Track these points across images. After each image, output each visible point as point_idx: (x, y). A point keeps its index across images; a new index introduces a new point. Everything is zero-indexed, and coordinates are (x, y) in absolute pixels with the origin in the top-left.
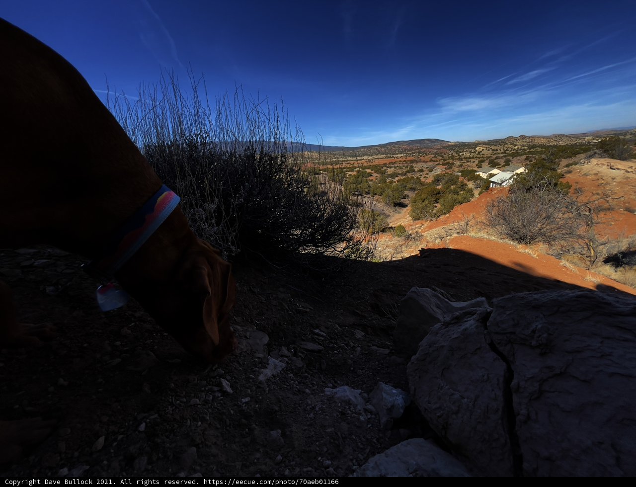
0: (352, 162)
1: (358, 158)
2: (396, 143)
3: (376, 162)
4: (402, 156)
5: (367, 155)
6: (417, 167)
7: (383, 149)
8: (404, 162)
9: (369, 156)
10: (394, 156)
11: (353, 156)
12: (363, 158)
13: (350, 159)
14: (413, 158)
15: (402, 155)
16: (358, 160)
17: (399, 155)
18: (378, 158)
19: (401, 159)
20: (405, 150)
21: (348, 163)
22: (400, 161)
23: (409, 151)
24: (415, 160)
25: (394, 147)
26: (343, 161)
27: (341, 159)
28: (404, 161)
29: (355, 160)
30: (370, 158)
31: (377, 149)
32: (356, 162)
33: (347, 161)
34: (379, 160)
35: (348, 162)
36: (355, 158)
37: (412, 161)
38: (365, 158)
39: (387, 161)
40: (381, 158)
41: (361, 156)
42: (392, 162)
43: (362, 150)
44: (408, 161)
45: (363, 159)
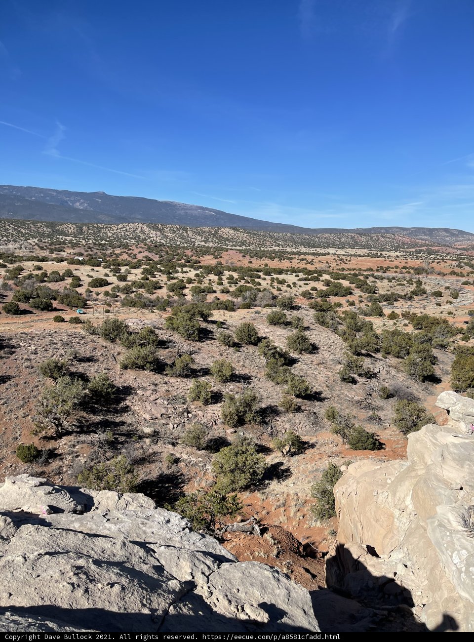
0: (310, 258)
1: (318, 250)
2: (387, 230)
3: (354, 263)
4: (397, 256)
5: (334, 246)
6: (430, 283)
7: (363, 239)
8: (404, 271)
9: (339, 248)
10: (383, 253)
11: (310, 245)
12: (327, 250)
13: (304, 250)
14: (419, 262)
15: (398, 254)
16: (319, 254)
17: (392, 254)
18: (355, 256)
19: (396, 263)
20: (404, 244)
21: (302, 260)
22: (397, 267)
23: (411, 246)
24: (423, 269)
25: (384, 237)
26: (293, 253)
27: (289, 250)
28: (404, 268)
29: (314, 254)
30: (340, 252)
31: (352, 238)
32: (316, 259)
33: (299, 253)
34: (359, 260)
35: (302, 257)
36: (312, 250)
37: (419, 271)
38: (331, 251)
39: (373, 263)
40: (359, 256)
41: (324, 247)
42: (382, 268)
43: (326, 235)
44: (410, 267)
45: (329, 254)
